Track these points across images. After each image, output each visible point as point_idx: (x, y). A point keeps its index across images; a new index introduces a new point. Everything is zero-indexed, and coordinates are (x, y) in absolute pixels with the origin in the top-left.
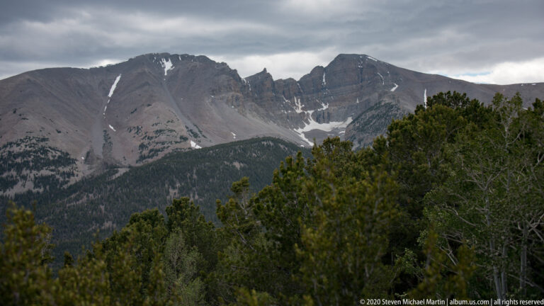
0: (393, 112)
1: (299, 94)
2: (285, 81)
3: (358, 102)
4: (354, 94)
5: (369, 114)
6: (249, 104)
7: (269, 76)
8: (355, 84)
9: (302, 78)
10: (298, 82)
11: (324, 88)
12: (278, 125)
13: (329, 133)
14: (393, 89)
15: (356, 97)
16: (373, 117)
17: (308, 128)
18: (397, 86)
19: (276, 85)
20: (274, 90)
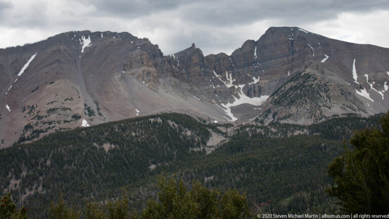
0: (310, 83)
1: (230, 69)
2: (216, 56)
3: (289, 75)
4: (285, 67)
5: (288, 86)
6: (169, 79)
7: (198, 52)
8: (287, 56)
9: (233, 53)
10: (230, 56)
11: (255, 62)
12: (202, 100)
13: (258, 107)
14: (323, 61)
15: (287, 70)
16: (291, 89)
17: (237, 102)
18: (327, 57)
19: (205, 60)
20: (202, 66)
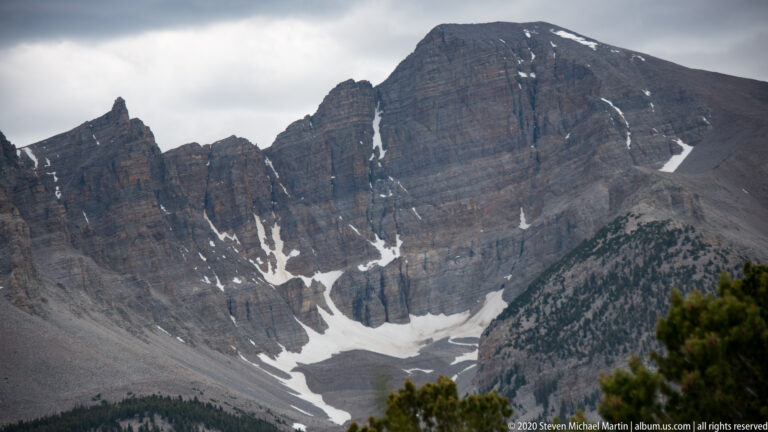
0: (678, 262)
1: (273, 204)
2: (209, 151)
3: (524, 225)
4: (508, 192)
5: (576, 275)
6: (57, 256)
7: (139, 133)
8: (511, 150)
9: (281, 137)
10: (268, 152)
11: (377, 175)
12: (190, 341)
13: (411, 362)
14: (672, 165)
15: (515, 206)
16: (592, 286)
17: (319, 348)
18: (688, 149)
19: (173, 172)
20: (165, 195)
